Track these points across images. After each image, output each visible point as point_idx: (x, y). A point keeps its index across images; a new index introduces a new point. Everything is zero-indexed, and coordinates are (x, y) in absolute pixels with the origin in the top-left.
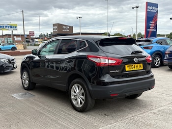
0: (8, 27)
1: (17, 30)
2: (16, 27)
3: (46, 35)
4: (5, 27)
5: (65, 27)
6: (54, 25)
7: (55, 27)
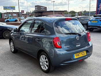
0: (10, 8)
1: (15, 9)
2: (14, 8)
3: (30, 12)
4: (8, 8)
5: (42, 8)
6: (36, 6)
7: (36, 8)
